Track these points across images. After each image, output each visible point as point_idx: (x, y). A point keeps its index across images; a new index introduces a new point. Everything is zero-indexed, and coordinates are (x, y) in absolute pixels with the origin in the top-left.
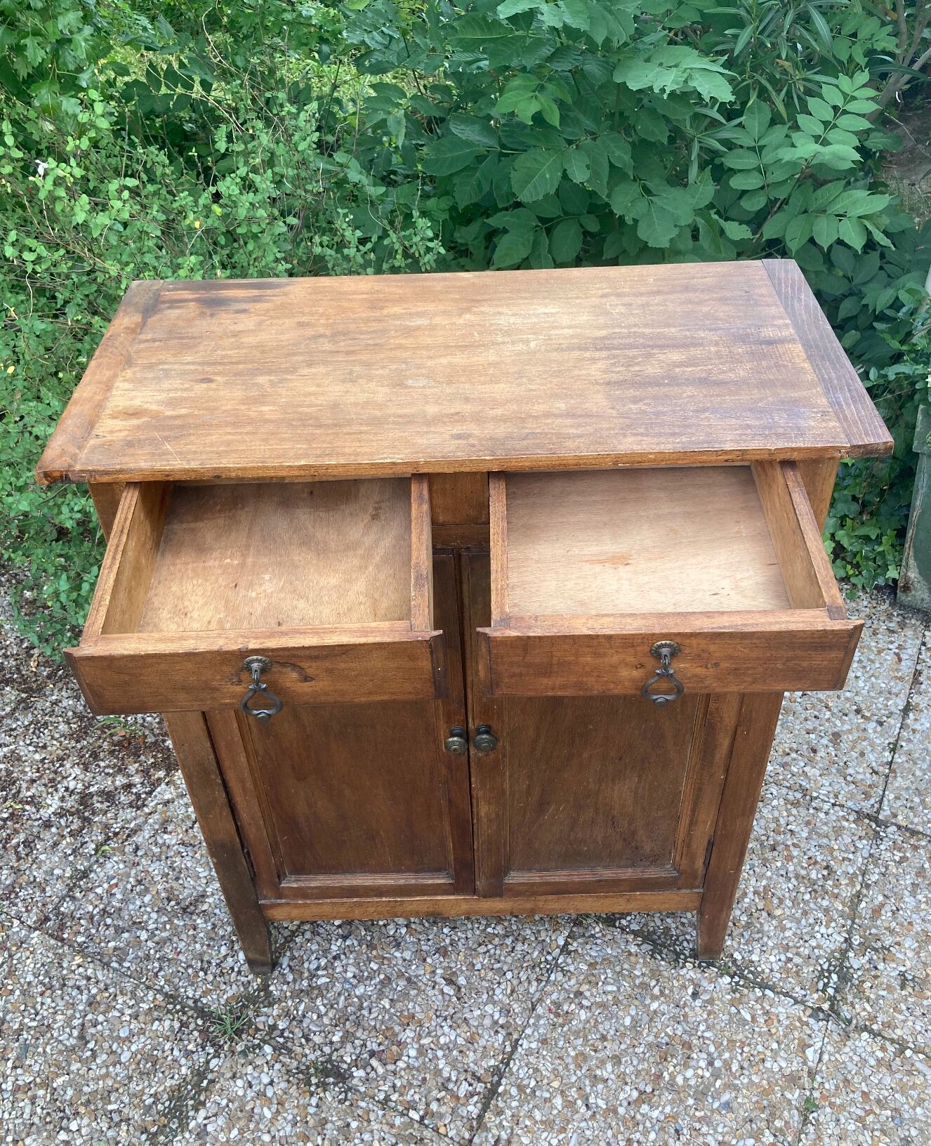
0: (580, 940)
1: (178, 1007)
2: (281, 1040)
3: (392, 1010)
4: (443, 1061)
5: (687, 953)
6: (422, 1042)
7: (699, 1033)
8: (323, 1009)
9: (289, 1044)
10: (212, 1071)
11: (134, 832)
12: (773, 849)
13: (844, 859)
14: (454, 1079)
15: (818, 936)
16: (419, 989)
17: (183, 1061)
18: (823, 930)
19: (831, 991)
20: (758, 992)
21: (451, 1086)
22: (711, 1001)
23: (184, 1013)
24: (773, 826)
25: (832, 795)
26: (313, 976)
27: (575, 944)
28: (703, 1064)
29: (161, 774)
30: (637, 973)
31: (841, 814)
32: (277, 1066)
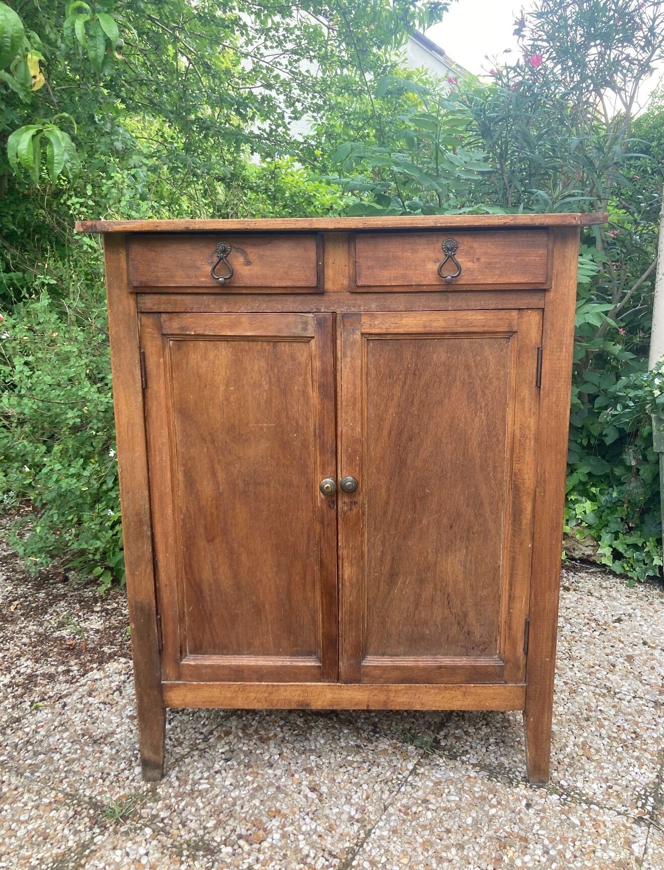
0: (428, 767)
1: (75, 802)
2: (161, 825)
3: (262, 807)
4: (304, 842)
5: (519, 779)
6: (286, 829)
7: (534, 831)
8: (201, 805)
9: (168, 828)
10: (95, 844)
11: (66, 696)
12: (587, 720)
13: (648, 729)
14: (312, 855)
15: (633, 774)
16: (286, 794)
17: (72, 837)
18: (636, 770)
19: (650, 809)
20: (585, 806)
21: (309, 860)
22: (544, 810)
23: (79, 805)
24: (585, 707)
25: (631, 691)
26: (195, 783)
27: (422, 770)
28: (539, 852)
29: (95, 666)
30: (476, 789)
31: (641, 702)
32: (155, 842)
